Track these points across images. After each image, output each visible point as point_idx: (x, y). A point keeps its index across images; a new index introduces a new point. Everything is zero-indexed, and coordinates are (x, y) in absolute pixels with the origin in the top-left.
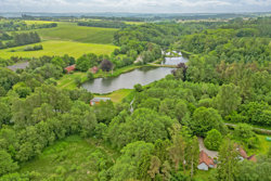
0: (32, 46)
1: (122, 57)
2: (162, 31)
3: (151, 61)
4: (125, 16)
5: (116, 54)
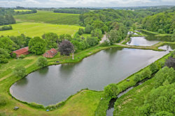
1: (86, 36)
2: (120, 15)
3: (118, 42)
5: (80, 34)
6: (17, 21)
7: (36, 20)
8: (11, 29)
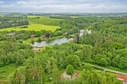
0: (23, 26)
4: (75, 14)
6: (30, 23)
7: (39, 23)
8: (27, 27)
